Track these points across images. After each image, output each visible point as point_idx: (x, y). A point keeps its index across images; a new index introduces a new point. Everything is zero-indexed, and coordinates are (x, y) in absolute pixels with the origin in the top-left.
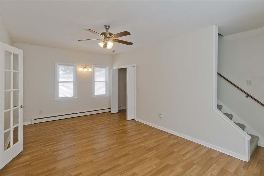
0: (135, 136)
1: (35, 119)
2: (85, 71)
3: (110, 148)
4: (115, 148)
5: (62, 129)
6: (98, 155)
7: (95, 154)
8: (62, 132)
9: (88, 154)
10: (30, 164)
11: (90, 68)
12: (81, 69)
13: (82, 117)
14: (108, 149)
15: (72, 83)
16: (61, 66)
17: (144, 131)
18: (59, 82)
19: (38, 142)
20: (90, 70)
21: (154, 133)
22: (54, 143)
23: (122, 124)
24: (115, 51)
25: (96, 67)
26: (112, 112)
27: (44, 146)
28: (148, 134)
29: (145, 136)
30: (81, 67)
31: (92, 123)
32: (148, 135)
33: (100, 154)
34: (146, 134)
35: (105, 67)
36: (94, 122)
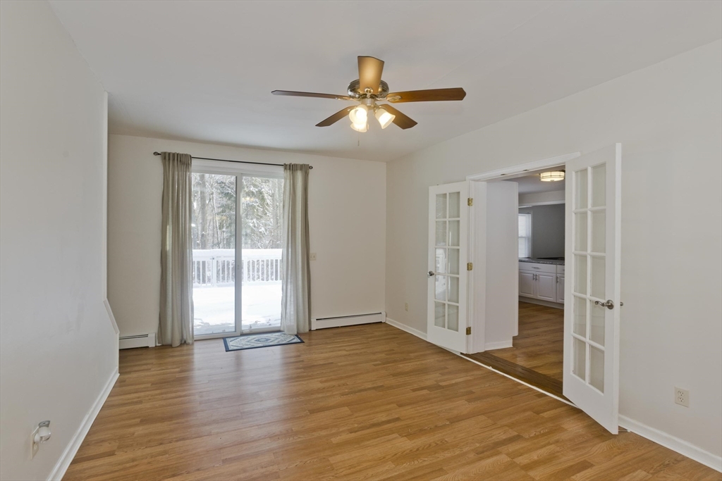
3: (356, 432)
4: (342, 431)
6: (390, 418)
7: (398, 419)
10: (538, 413)
14: (363, 430)
33: (384, 419)
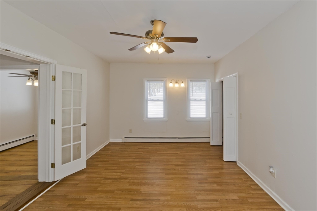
0: (211, 193)
1: (125, 138)
2: (177, 87)
4: (163, 201)
5: (138, 154)
6: (135, 202)
7: (132, 200)
8: (134, 158)
9: (125, 197)
11: (182, 82)
12: (171, 85)
13: (170, 144)
15: (162, 102)
16: (149, 82)
17: (235, 188)
18: (147, 100)
19: (107, 163)
20: (183, 85)
21: (250, 200)
22: (116, 168)
23: (211, 166)
24: (211, 56)
25: (191, 81)
26: (211, 144)
27: (105, 169)
28: (237, 198)
29: (226, 199)
30: (171, 82)
31: (173, 155)
32: (235, 200)
34: (235, 196)
35: (204, 81)
36: (177, 153)
